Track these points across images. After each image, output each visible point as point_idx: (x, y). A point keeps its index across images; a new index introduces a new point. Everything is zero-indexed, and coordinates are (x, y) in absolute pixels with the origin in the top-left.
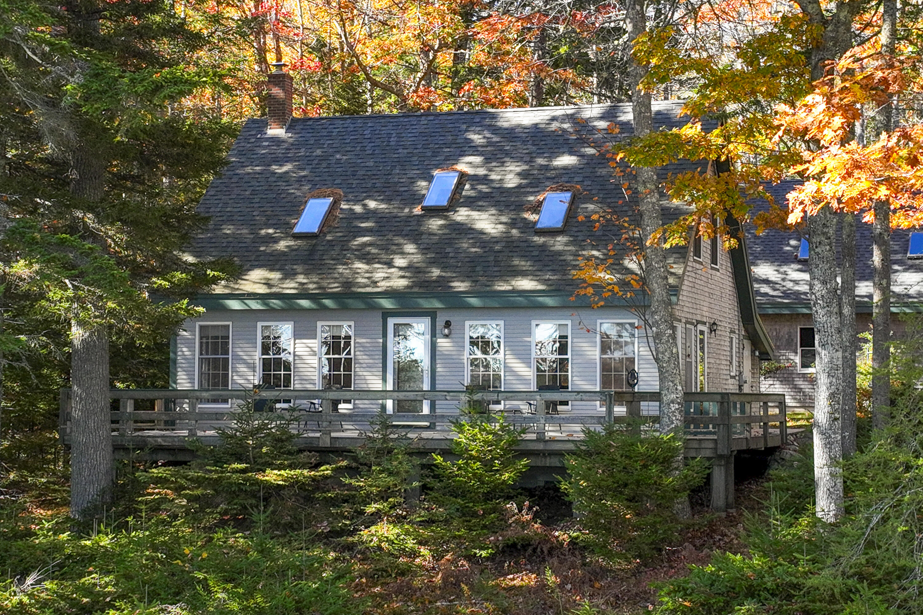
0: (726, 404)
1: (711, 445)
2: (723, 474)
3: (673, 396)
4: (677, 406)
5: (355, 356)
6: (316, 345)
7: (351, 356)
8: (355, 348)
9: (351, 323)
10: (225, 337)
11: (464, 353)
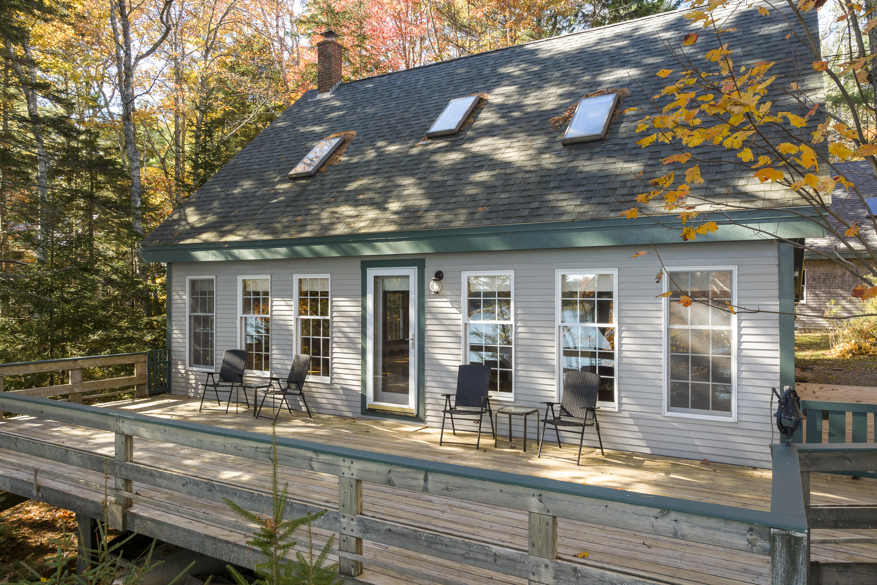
5: (332, 317)
6: (292, 303)
7: (328, 317)
8: (332, 307)
9: (328, 276)
10: (211, 293)
11: (460, 316)
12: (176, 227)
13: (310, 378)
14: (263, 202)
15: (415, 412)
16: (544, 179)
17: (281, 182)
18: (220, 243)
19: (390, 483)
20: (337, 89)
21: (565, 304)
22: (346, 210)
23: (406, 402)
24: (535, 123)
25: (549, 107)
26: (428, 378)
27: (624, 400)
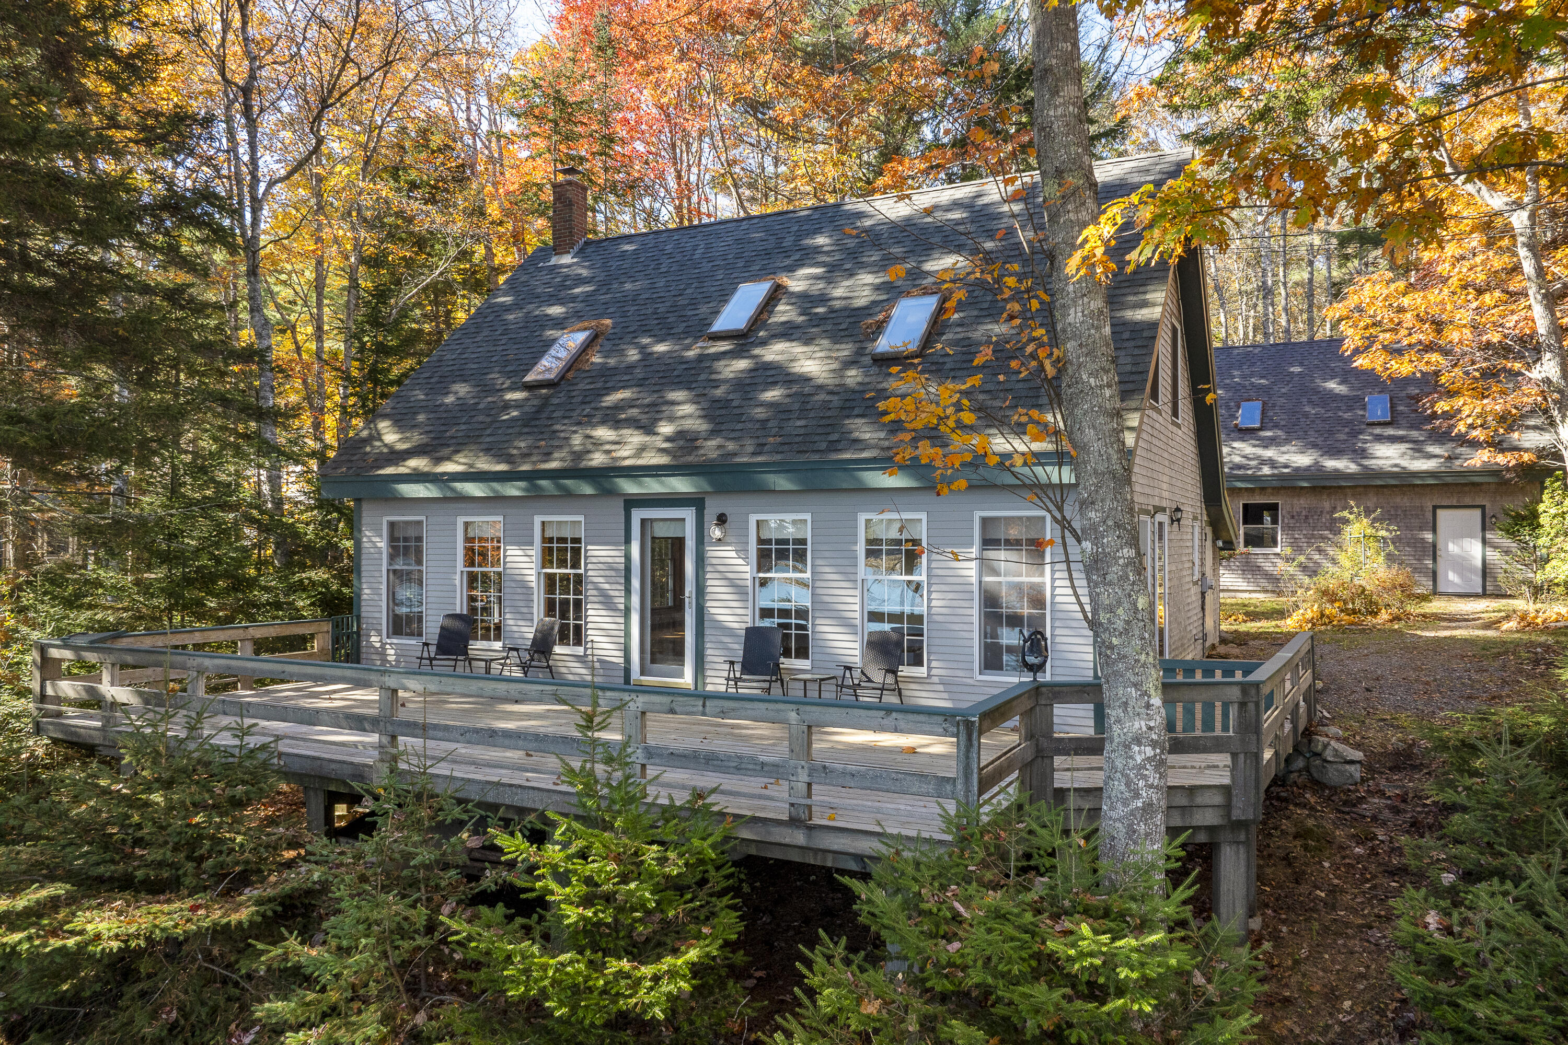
0: (1251, 706)
1: (1218, 799)
2: (1243, 862)
3: (1139, 725)
4: (1149, 752)
5: (586, 570)
6: (532, 553)
7: (582, 571)
8: (586, 557)
9: (581, 518)
10: (419, 539)
11: (748, 569)
12: (368, 449)
13: (558, 649)
14: (488, 419)
15: (692, 687)
16: (848, 404)
17: (512, 389)
18: (436, 474)
19: (672, 711)
20: (581, 250)
21: (869, 553)
22: (603, 433)
23: (681, 675)
24: (843, 327)
25: (861, 302)
26: (708, 645)
27: (934, 664)
